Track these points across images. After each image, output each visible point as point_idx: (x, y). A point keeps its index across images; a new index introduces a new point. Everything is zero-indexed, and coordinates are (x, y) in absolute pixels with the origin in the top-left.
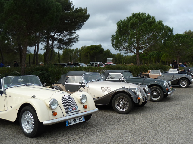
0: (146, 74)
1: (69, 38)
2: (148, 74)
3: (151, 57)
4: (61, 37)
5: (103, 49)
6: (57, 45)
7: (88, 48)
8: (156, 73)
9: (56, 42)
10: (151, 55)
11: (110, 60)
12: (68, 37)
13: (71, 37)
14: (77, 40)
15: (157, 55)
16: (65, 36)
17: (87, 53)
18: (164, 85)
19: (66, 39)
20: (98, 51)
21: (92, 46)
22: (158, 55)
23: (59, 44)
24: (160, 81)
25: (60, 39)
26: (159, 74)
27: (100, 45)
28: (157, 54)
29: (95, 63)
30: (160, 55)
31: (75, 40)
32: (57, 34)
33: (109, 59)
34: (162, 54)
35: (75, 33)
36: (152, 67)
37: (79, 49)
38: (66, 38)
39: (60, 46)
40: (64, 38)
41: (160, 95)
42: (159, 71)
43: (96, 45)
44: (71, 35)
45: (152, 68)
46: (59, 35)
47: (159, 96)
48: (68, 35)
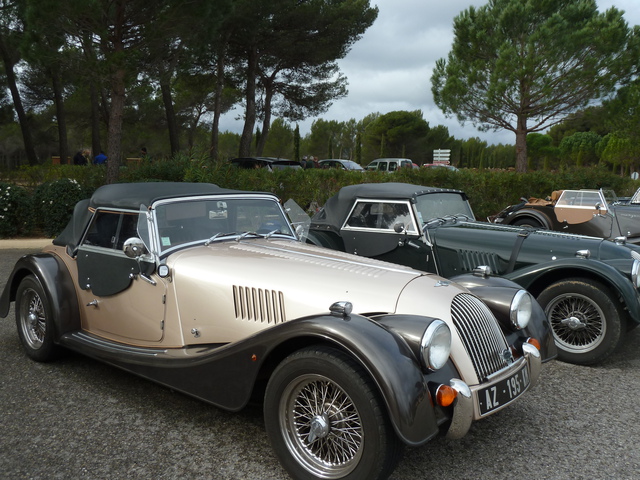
0: (543, 203)
1: (319, 86)
2: (552, 206)
3: (570, 149)
4: (294, 83)
5: (425, 125)
6: (283, 105)
7: (383, 118)
8: (586, 202)
9: (278, 99)
10: (571, 145)
11: (442, 156)
12: (315, 81)
13: (324, 81)
14: (343, 91)
15: (590, 143)
16: (306, 80)
17: (380, 134)
18: (629, 276)
19: (309, 88)
20: (410, 128)
21: (394, 113)
22: (593, 145)
23: (288, 103)
24: (606, 248)
25: (292, 87)
26: (598, 208)
27: (420, 111)
28: (591, 139)
29: (388, 161)
30: (600, 143)
31: (337, 91)
32: (281, 71)
33: (439, 151)
34: (607, 140)
35: (335, 68)
36: (571, 177)
37: (357, 121)
38: (308, 85)
39: (292, 108)
40: (303, 85)
41: (603, 330)
42: (600, 193)
43: (406, 112)
44: (324, 77)
45: (572, 183)
46: (288, 76)
47: (598, 333)
48: (316, 75)
